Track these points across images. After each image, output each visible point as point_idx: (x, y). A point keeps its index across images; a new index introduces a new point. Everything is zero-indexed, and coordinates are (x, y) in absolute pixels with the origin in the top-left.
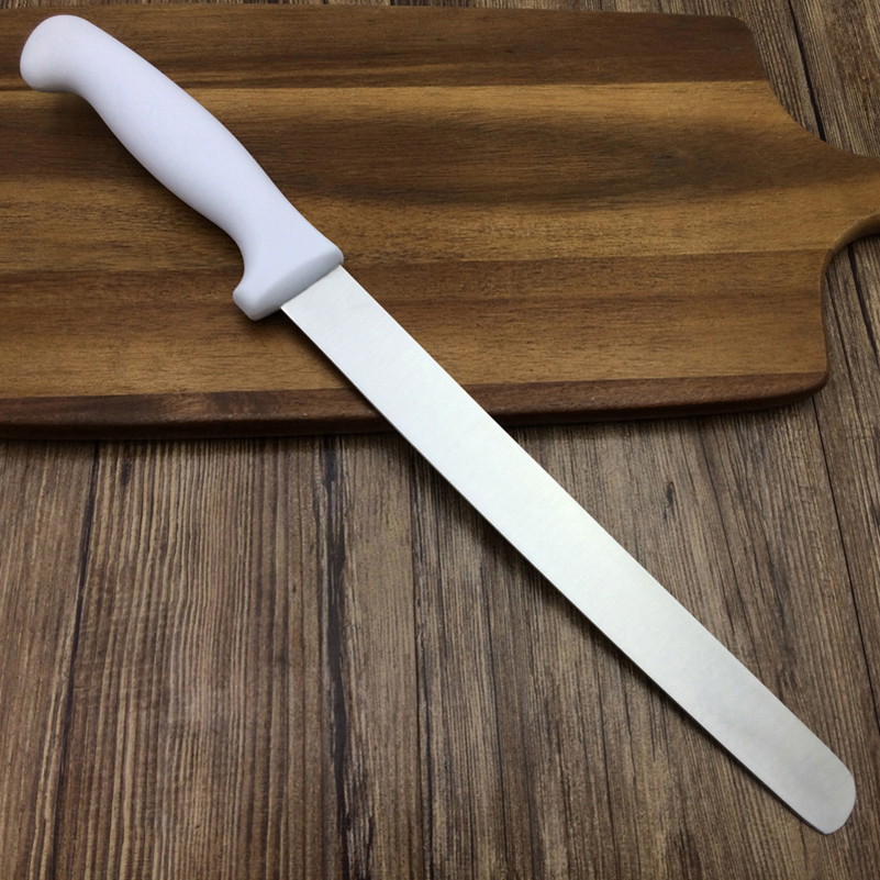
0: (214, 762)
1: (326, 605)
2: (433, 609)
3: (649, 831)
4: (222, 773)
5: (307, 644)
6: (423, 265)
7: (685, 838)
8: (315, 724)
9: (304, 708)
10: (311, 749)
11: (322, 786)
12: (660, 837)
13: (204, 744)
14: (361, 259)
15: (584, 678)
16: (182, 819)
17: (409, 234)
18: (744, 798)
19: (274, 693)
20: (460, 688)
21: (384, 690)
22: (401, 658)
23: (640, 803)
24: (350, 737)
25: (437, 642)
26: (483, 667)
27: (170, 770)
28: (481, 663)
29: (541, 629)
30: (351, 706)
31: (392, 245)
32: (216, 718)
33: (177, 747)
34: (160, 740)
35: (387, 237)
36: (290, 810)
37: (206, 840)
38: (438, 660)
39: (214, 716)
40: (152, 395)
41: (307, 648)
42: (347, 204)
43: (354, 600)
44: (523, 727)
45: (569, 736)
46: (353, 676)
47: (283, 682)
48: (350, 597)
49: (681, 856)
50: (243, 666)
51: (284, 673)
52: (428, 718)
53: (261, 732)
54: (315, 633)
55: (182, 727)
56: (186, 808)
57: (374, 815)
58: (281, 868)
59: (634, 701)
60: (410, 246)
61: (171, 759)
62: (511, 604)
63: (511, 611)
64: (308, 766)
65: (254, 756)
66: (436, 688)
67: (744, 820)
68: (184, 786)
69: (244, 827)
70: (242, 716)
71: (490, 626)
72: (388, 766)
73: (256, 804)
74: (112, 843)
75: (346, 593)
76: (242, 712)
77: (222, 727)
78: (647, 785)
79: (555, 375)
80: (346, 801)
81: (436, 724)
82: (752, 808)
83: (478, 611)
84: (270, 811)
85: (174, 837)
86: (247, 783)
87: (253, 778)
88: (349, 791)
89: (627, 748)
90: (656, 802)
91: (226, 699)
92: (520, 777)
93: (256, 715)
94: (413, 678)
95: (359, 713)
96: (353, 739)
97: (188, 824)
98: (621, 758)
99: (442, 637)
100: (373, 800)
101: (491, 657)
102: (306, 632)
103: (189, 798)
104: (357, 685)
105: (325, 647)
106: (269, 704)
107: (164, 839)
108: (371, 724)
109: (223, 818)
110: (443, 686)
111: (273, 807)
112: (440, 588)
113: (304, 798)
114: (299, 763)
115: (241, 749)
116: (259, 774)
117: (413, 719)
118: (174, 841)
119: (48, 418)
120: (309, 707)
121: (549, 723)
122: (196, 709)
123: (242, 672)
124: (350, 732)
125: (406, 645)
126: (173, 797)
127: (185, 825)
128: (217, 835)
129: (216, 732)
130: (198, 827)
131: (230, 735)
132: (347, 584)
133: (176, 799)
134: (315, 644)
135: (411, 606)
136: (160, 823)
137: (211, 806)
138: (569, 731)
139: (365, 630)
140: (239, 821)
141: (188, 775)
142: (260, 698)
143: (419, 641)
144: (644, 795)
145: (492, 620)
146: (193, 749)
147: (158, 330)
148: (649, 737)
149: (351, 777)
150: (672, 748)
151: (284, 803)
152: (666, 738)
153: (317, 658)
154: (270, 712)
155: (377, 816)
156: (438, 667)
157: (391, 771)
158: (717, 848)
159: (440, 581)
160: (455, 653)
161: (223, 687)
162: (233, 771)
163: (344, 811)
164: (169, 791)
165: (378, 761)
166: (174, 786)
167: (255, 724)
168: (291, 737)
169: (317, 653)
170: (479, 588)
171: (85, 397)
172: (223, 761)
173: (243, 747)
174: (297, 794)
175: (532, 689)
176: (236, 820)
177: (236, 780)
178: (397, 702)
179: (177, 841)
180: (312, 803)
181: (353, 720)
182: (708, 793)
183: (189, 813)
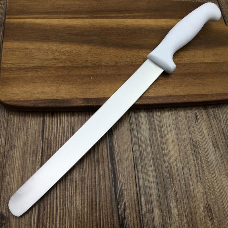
0: (81, 189)
1: (109, 147)
2: (137, 147)
3: (198, 204)
4: (84, 191)
5: (104, 157)
6: (138, 65)
7: (208, 205)
8: (108, 178)
9: (104, 173)
10: (107, 184)
11: (111, 194)
12: (201, 205)
13: (78, 184)
14: (121, 63)
15: (178, 164)
16: (74, 204)
17: (133, 57)
18: (222, 194)
19: (96, 170)
20: (146, 167)
21: (125, 169)
22: (130, 160)
23: (196, 197)
24: (117, 181)
25: (139, 156)
26: (152, 162)
27: (69, 191)
28: (151, 161)
29: (166, 152)
30: (117, 173)
31: (129, 59)
32: (81, 176)
33: (71, 185)
34: (66, 183)
35: (128, 58)
36: (103, 201)
37: (81, 209)
38: (139, 160)
39: (80, 176)
40: (68, 99)
41: (104, 158)
42: (116, 49)
43: (116, 145)
44: (163, 177)
45: (176, 179)
46: (117, 165)
47: (98, 167)
48: (115, 144)
49: (207, 210)
50: (87, 163)
51: (99, 165)
52: (138, 175)
53: (93, 180)
54: (106, 154)
55: (72, 179)
56: (75, 201)
57: (125, 201)
58: (101, 216)
59: (192, 170)
60: (134, 60)
61: (70, 188)
62: (157, 145)
63: (158, 147)
64: (107, 189)
65: (92, 186)
66: (139, 168)
67: (222, 200)
68: (74, 195)
69: (90, 206)
70: (88, 176)
71: (152, 151)
72: (128, 188)
73: (93, 199)
74: (55, 211)
75: (114, 143)
76: (88, 175)
77: (83, 179)
78: (197, 192)
79: (175, 93)
80: (118, 198)
81: (140, 177)
82: (224, 197)
83: (149, 147)
84: (97, 201)
85: (72, 209)
86: (90, 194)
87: (92, 193)
88: (118, 195)
89: (191, 182)
90: (199, 196)
91: (83, 172)
92: (164, 190)
93: (92, 175)
94: (133, 165)
95: (119, 175)
96: (118, 181)
97: (75, 205)
98: (189, 185)
99: (140, 154)
100: (125, 197)
101: (153, 159)
102: (104, 154)
103: (75, 198)
104: (118, 167)
105: (109, 157)
106: (95, 173)
107: (69, 209)
108: (123, 177)
109: (85, 203)
110: (141, 167)
111: (98, 200)
112: (139, 141)
113: (106, 198)
114: (104, 188)
115: (88, 185)
116: (94, 191)
117: (134, 176)
118: (72, 210)
119: (40, 105)
120: (106, 173)
121: (170, 176)
122: (75, 174)
123: (87, 165)
124: (117, 180)
125: (131, 156)
126: (71, 198)
127: (74, 206)
128: (83, 208)
129: (81, 180)
130: (78, 206)
131: (85, 182)
132: (114, 141)
133: (72, 199)
134: (106, 157)
135: (131, 146)
136: (68, 205)
137: (81, 200)
138: (175, 178)
139: (119, 153)
140: (89, 204)
141: (74, 192)
142: (92, 171)
143: (134, 155)
144: (196, 194)
145: (153, 149)
146: (75, 185)
147: (69, 82)
148: (196, 179)
149: (118, 192)
150: (202, 182)
151: (101, 199)
152: (201, 180)
153: (107, 161)
154: (95, 175)
155: (126, 202)
156: (140, 162)
157: (129, 190)
158: (216, 208)
159: (138, 140)
160: (144, 158)
161: (82, 169)
162: (87, 191)
163: (117, 200)
164: (70, 197)
165: (125, 187)
166: (71, 195)
167: (92, 178)
168: (102, 181)
169: (107, 159)
170: (149, 141)
171: (50, 100)
172: (84, 188)
173: (89, 184)
174: (104, 196)
175: (165, 167)
176: (88, 204)
177: (88, 193)
178: (129, 171)
179: (73, 210)
180: (109, 199)
181: (118, 176)
182: (213, 193)
183: (75, 202)
